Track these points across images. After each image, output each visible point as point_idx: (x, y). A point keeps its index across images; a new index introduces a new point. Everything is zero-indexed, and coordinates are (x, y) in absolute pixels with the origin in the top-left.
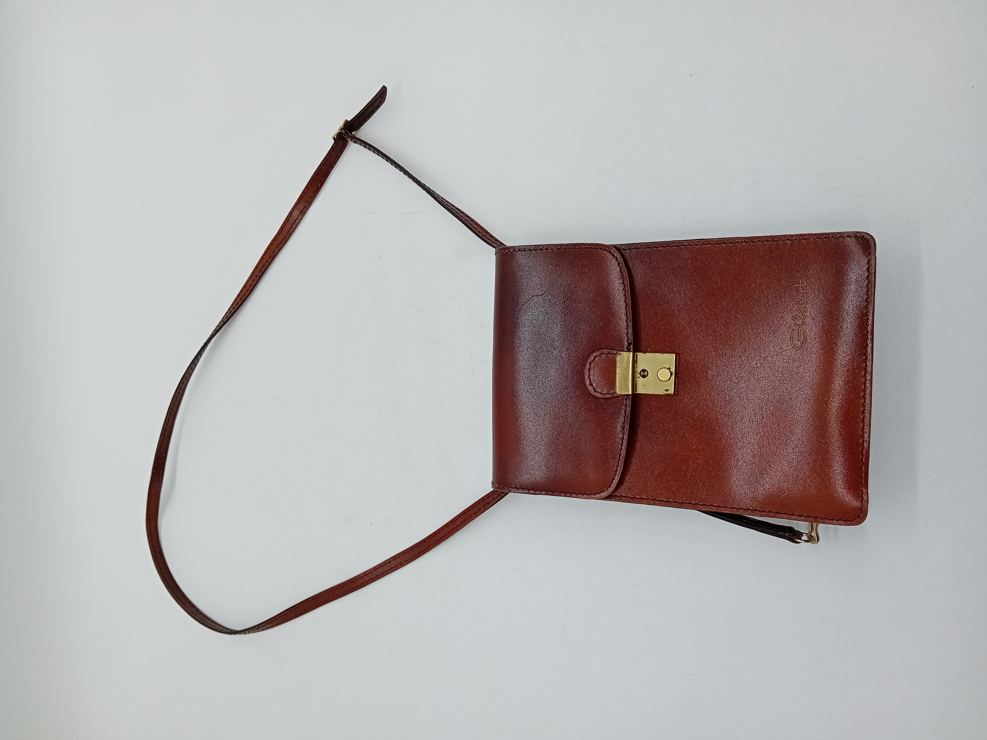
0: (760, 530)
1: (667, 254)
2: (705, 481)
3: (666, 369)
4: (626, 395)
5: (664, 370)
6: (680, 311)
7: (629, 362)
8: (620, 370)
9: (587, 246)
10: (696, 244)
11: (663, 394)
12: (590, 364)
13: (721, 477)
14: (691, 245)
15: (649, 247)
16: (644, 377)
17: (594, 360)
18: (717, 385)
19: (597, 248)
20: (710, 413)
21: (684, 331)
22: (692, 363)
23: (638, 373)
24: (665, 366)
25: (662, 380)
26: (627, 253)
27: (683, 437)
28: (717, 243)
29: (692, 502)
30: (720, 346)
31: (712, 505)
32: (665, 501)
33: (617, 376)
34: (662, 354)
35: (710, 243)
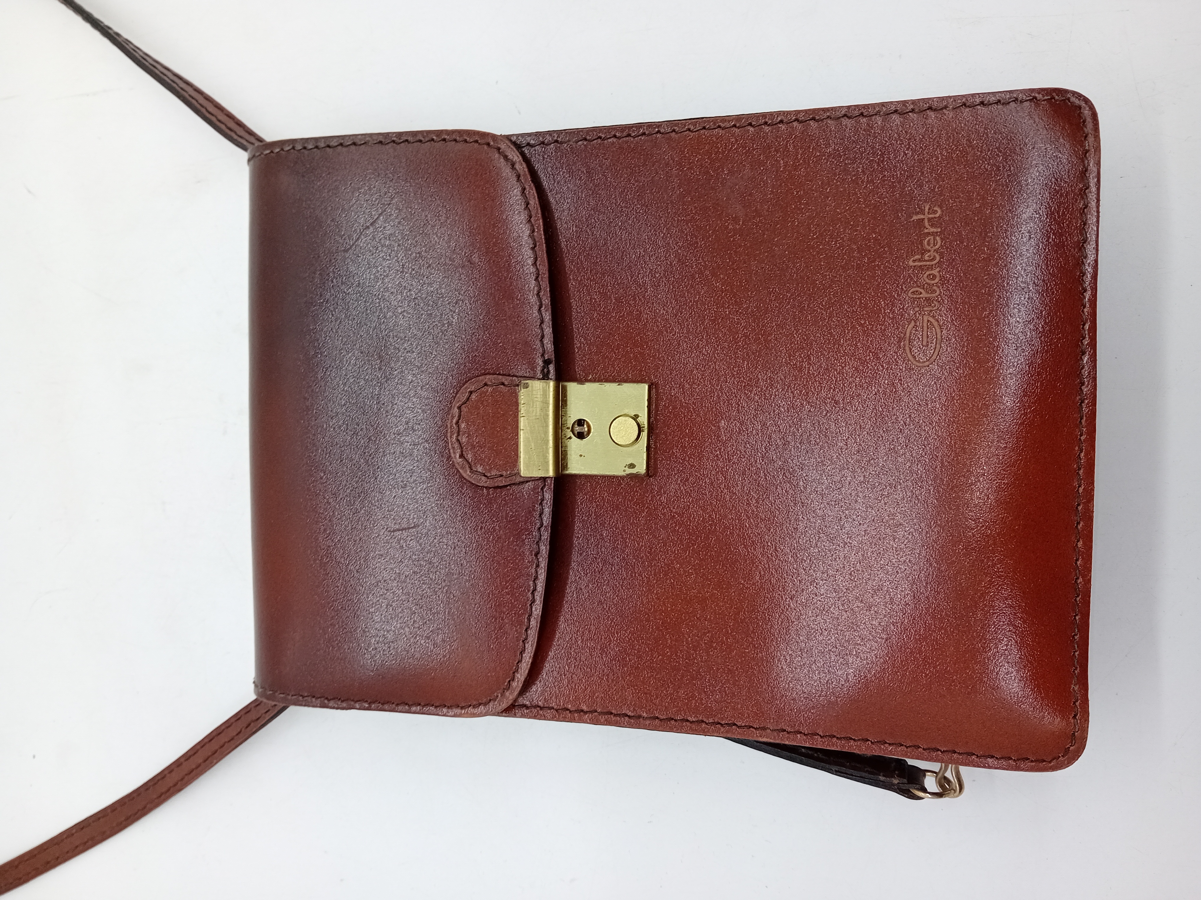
0: (836, 771)
1: (624, 154)
2: (718, 669)
3: (627, 418)
4: (541, 478)
5: (625, 421)
6: (656, 286)
7: (547, 403)
8: (526, 421)
9: (446, 137)
10: (689, 130)
11: (623, 474)
12: (459, 408)
13: (753, 659)
14: (677, 133)
15: (585, 139)
16: (581, 436)
17: (468, 399)
18: (741, 452)
19: (468, 139)
20: (726, 516)
21: (667, 332)
22: (686, 403)
23: (568, 428)
24: (626, 411)
25: (619, 443)
26: (535, 155)
27: (669, 569)
28: (734, 126)
29: (689, 718)
30: (746, 363)
31: (735, 725)
32: (629, 717)
33: (522, 436)
34: (619, 385)
35: (719, 127)
